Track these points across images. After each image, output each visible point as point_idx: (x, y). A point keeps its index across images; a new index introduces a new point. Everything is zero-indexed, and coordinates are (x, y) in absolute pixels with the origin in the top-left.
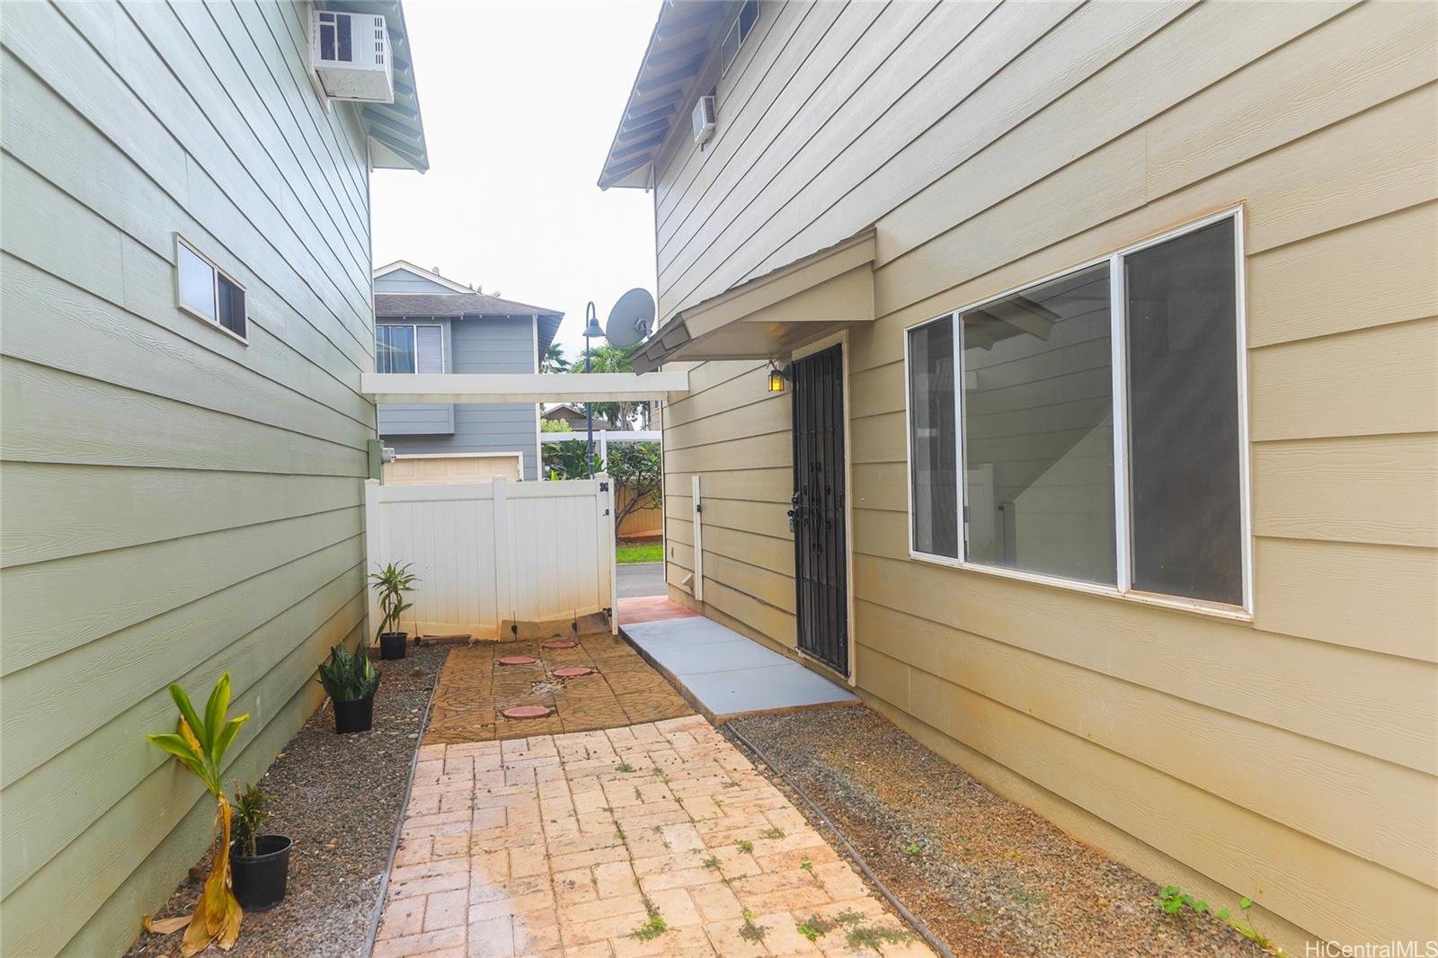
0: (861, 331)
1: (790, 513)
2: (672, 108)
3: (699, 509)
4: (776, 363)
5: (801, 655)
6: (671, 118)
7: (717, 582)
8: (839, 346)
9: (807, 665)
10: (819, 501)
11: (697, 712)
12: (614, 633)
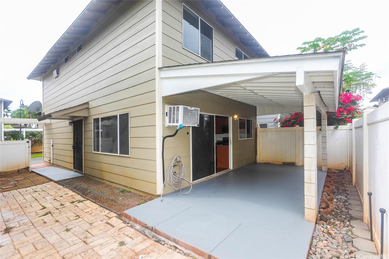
0: (86, 118)
1: (72, 146)
2: (48, 69)
3: (52, 146)
4: (70, 120)
5: (74, 170)
6: (48, 70)
7: (56, 159)
8: (82, 119)
9: (75, 171)
10: (78, 144)
11: (52, 181)
12: (30, 171)
